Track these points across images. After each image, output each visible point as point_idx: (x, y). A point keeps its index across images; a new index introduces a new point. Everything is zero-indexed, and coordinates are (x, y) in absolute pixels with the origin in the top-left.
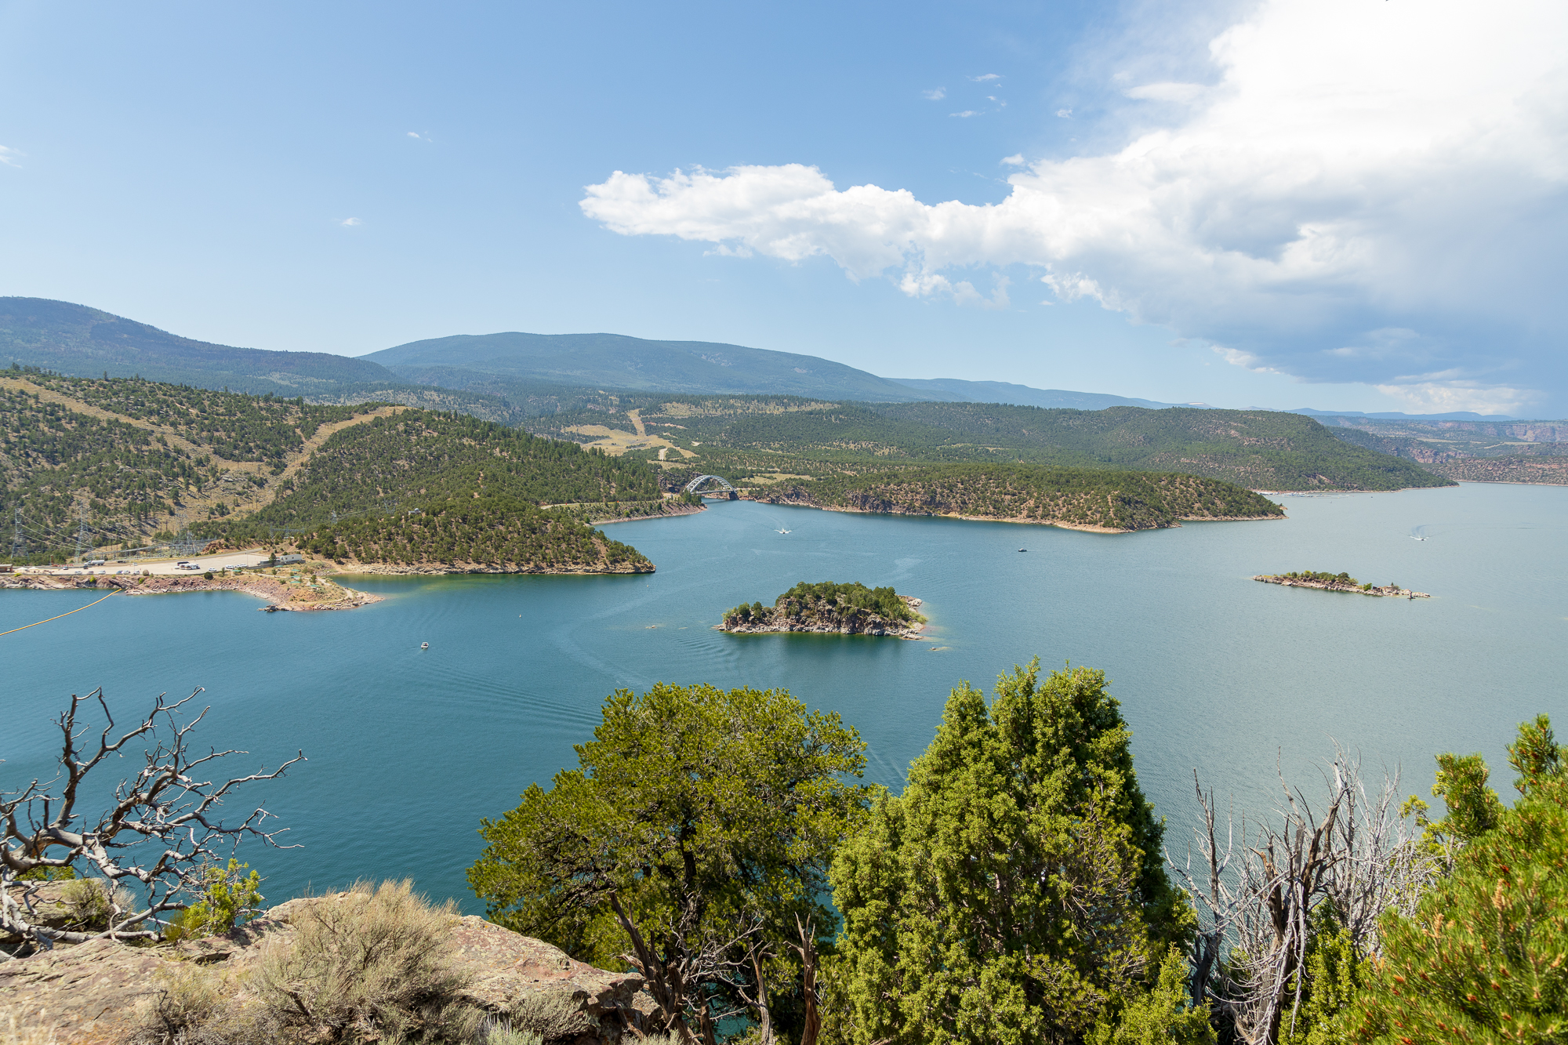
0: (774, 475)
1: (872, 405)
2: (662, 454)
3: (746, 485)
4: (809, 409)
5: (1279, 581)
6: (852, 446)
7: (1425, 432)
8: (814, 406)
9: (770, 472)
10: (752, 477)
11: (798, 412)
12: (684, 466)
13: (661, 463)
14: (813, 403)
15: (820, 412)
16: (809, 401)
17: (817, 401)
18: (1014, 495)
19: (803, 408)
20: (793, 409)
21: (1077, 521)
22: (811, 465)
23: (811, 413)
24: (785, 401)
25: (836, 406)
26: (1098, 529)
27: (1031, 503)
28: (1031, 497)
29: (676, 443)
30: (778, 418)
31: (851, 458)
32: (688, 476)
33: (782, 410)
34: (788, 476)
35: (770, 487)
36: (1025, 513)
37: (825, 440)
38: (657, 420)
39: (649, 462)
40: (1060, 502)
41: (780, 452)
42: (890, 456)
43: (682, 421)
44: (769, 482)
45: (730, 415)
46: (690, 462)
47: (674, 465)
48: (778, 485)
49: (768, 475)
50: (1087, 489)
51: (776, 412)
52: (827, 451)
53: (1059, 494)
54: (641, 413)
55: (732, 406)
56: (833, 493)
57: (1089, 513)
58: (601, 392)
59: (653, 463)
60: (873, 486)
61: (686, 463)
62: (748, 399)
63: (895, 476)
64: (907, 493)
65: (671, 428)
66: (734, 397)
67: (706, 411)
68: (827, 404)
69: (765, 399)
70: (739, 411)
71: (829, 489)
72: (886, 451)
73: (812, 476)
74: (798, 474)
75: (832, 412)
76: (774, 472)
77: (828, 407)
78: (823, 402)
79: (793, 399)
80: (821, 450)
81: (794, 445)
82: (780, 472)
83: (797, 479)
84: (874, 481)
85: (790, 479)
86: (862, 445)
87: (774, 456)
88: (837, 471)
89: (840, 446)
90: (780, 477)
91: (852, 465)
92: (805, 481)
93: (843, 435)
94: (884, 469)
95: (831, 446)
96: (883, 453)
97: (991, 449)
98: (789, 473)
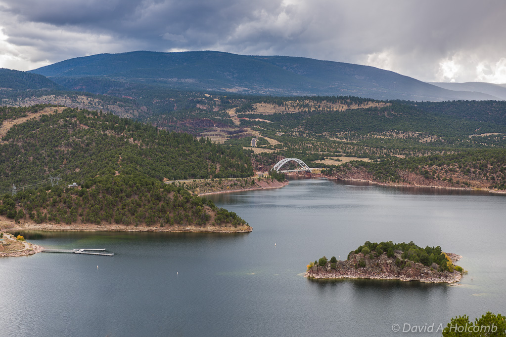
0: (340, 158)
1: (417, 103)
2: (254, 142)
3: (318, 166)
4: (367, 107)
6: (401, 136)
8: (371, 105)
9: (337, 156)
10: (324, 159)
11: (358, 109)
12: (271, 151)
13: (253, 149)
14: (370, 103)
16: (366, 101)
17: (373, 101)
19: (362, 106)
20: (354, 107)
22: (369, 150)
23: (369, 110)
24: (348, 101)
25: (388, 104)
29: (263, 133)
30: (343, 114)
31: (401, 145)
32: (274, 159)
33: (345, 107)
34: (352, 159)
35: (338, 168)
37: (380, 131)
38: (251, 116)
39: (244, 148)
41: (345, 140)
42: (431, 143)
43: (268, 117)
44: (337, 164)
45: (305, 112)
46: (276, 147)
47: (262, 151)
48: (344, 166)
49: (336, 158)
51: (340, 109)
52: (382, 139)
54: (237, 111)
55: (307, 106)
56: (387, 172)
58: (207, 95)
59: (247, 148)
60: (420, 166)
61: (272, 149)
62: (319, 99)
63: (437, 158)
64: (446, 172)
65: (261, 122)
66: (309, 98)
67: (287, 109)
68: (381, 103)
69: (333, 100)
70: (313, 109)
71: (385, 169)
72: (429, 140)
73: (370, 159)
74: (359, 158)
75: (384, 109)
76: (340, 156)
77: (381, 105)
78: (378, 102)
79: (354, 100)
81: (355, 135)
82: (345, 156)
83: (359, 161)
84: (420, 163)
85: (354, 161)
86: (409, 135)
87: (340, 143)
88: (390, 155)
89: (392, 135)
90: (345, 160)
91: (402, 151)
92: (365, 162)
93: (394, 127)
94: (428, 153)
95: (385, 135)
96: (426, 141)
98: (352, 156)
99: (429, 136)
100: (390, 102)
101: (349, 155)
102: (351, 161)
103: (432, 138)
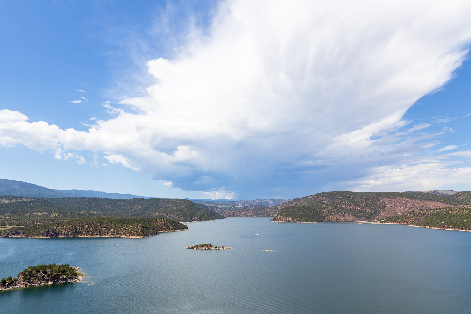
0: (6, 226)
1: (48, 199)
4: (21, 201)
5: (193, 248)
6: (40, 214)
7: (217, 204)
8: (23, 199)
11: (16, 202)
14: (23, 198)
15: (26, 201)
16: (21, 198)
17: (24, 198)
18: (106, 227)
19: (18, 200)
20: (14, 201)
21: (129, 235)
22: (23, 221)
23: (22, 202)
24: (10, 198)
25: (33, 199)
26: (135, 237)
27: (113, 230)
28: (112, 228)
30: (7, 204)
31: (40, 218)
33: (8, 201)
35: (5, 231)
36: (110, 233)
37: (28, 212)
40: (122, 229)
41: (8, 217)
42: (56, 217)
44: (4, 229)
48: (8, 230)
49: (3, 226)
50: (131, 224)
51: (6, 202)
52: (29, 216)
53: (122, 226)
56: (34, 232)
57: (132, 232)
60: (52, 228)
63: (60, 223)
64: (65, 229)
68: (29, 199)
71: (32, 230)
72: (54, 215)
73: (23, 226)
74: (17, 225)
75: (31, 202)
76: (6, 225)
77: (29, 200)
78: (28, 198)
79: (14, 197)
80: (26, 216)
81: (14, 215)
82: (9, 225)
83: (17, 227)
84: (52, 226)
85: (14, 227)
86: (44, 214)
87: (5, 219)
88: (34, 223)
89: (35, 214)
90: (9, 227)
91: (41, 221)
92: (21, 227)
93: (36, 210)
94: (54, 221)
95: (31, 214)
96: (53, 216)
97: (94, 213)
98: (13, 225)
99: (54, 214)
100: (34, 198)
101: (10, 225)
102: (13, 227)
103: (56, 214)
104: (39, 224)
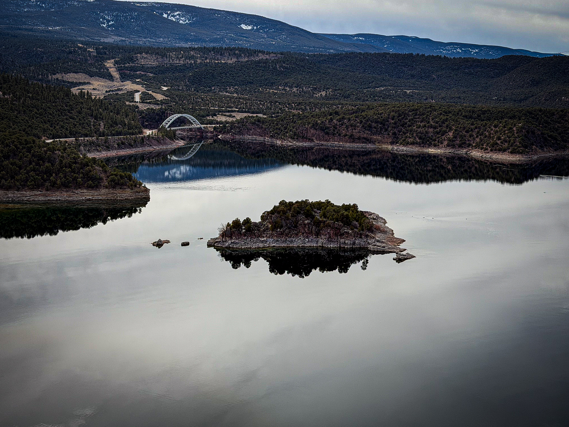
0: (233, 114)
1: (308, 56)
2: (137, 97)
3: (211, 123)
4: (257, 59)
6: (295, 89)
8: (261, 57)
9: (229, 111)
10: (215, 115)
11: (248, 61)
12: (158, 107)
13: (138, 104)
14: (260, 54)
15: (266, 62)
16: (256, 52)
17: (263, 52)
18: (435, 128)
19: (253, 58)
20: (244, 59)
21: (489, 149)
22: (263, 105)
23: (259, 62)
24: (237, 52)
25: (279, 56)
27: (450, 134)
28: (451, 129)
29: (148, 87)
30: (231, 66)
31: (295, 99)
32: (162, 116)
33: (234, 60)
34: (245, 115)
35: (232, 123)
36: (446, 143)
37: (272, 85)
38: (131, 69)
39: (127, 103)
40: (474, 134)
41: (236, 95)
42: (327, 98)
43: (151, 69)
44: (230, 120)
45: (191, 64)
46: (162, 102)
47: (147, 106)
48: (238, 122)
49: (228, 114)
50: (496, 122)
51: (230, 62)
52: (275, 94)
53: (473, 127)
54: (116, 63)
55: (192, 57)
56: (285, 128)
57: (499, 142)
58: (80, 45)
59: (131, 104)
60: (319, 122)
61: (158, 104)
62: (204, 50)
63: (337, 113)
65: (143, 75)
66: (194, 49)
67: (171, 61)
68: (272, 55)
69: (219, 51)
70: (199, 61)
72: (323, 93)
73: (264, 114)
74: (253, 113)
75: (277, 61)
76: (232, 111)
77: (272, 57)
78: (268, 54)
79: (243, 50)
80: (269, 92)
81: (246, 89)
82: (238, 111)
83: (254, 117)
84: (319, 118)
85: (249, 116)
86: (303, 89)
87: (231, 98)
88: (285, 110)
89: (285, 89)
90: (239, 116)
91: (297, 105)
92: (261, 118)
93: (286, 81)
94: (324, 108)
95: (277, 89)
96: (321, 95)
97: (408, 92)
98: (245, 112)
99: (323, 91)
100: (282, 54)
101: (242, 111)
102: (246, 117)
103: (326, 92)
104: (295, 112)
